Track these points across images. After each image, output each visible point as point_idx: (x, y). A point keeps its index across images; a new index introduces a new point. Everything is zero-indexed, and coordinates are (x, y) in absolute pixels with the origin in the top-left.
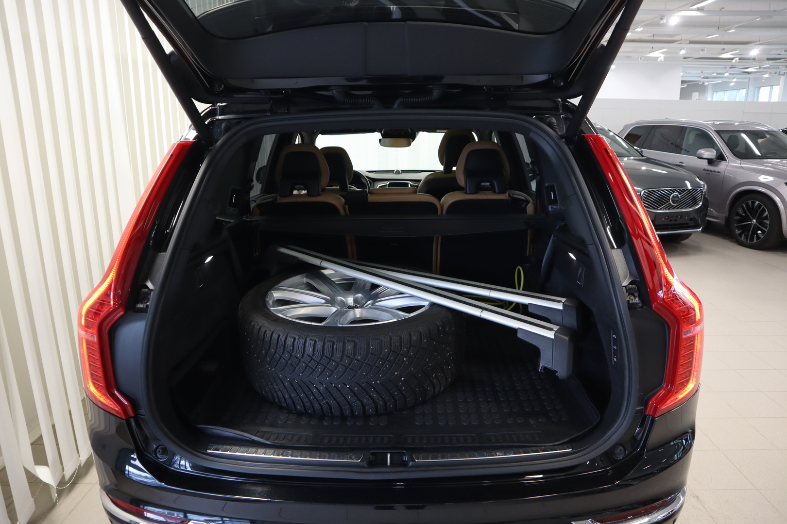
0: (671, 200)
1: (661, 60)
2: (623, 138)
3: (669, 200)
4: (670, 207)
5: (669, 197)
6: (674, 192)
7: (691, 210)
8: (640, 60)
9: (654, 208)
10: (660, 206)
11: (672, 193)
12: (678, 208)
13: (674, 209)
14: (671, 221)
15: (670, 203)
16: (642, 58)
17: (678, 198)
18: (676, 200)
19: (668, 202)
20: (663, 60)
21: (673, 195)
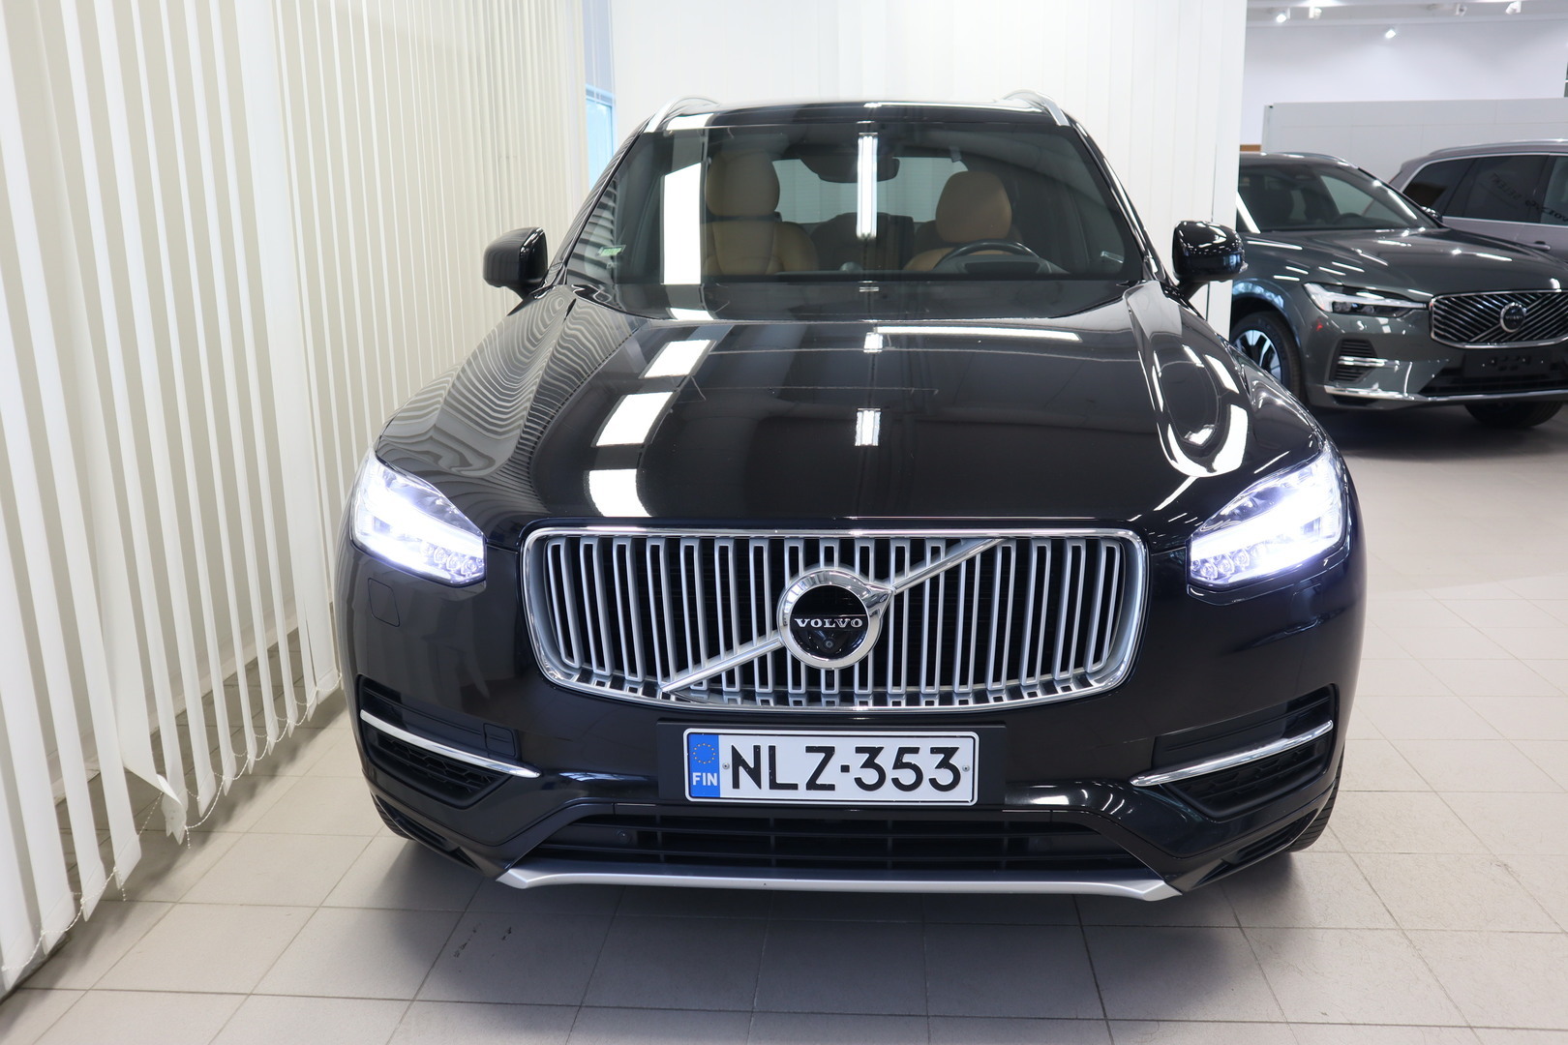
0: (1502, 321)
1: (1515, 10)
2: (1401, 191)
3: (1498, 319)
4: (1499, 336)
5: (1499, 313)
6: (1511, 301)
7: (1552, 343)
8: (1458, 13)
9: (1461, 340)
10: (1477, 335)
11: (1505, 304)
12: (1520, 340)
13: (1510, 340)
14: (1502, 369)
15: (1501, 327)
16: (1465, 8)
17: (1522, 314)
18: (1516, 320)
19: (1494, 324)
20: (1519, 11)
21: (1507, 307)
